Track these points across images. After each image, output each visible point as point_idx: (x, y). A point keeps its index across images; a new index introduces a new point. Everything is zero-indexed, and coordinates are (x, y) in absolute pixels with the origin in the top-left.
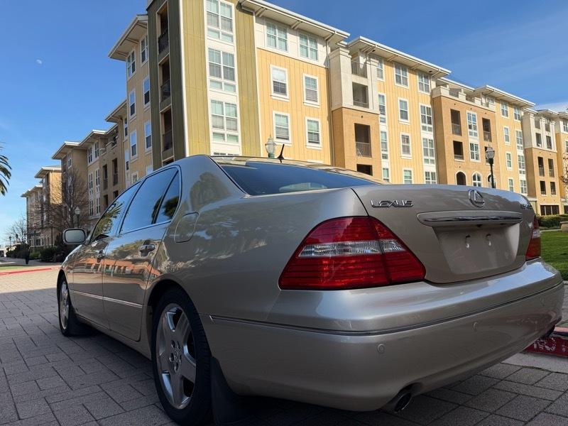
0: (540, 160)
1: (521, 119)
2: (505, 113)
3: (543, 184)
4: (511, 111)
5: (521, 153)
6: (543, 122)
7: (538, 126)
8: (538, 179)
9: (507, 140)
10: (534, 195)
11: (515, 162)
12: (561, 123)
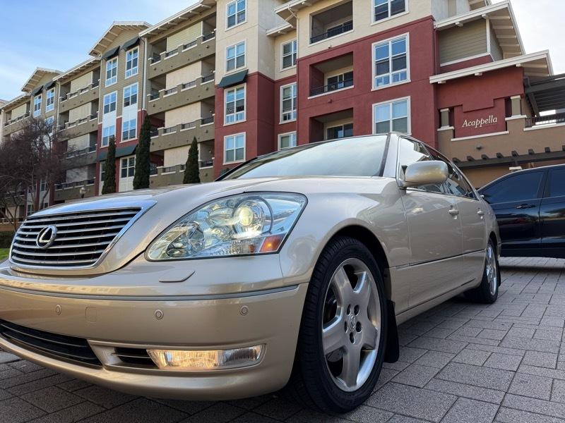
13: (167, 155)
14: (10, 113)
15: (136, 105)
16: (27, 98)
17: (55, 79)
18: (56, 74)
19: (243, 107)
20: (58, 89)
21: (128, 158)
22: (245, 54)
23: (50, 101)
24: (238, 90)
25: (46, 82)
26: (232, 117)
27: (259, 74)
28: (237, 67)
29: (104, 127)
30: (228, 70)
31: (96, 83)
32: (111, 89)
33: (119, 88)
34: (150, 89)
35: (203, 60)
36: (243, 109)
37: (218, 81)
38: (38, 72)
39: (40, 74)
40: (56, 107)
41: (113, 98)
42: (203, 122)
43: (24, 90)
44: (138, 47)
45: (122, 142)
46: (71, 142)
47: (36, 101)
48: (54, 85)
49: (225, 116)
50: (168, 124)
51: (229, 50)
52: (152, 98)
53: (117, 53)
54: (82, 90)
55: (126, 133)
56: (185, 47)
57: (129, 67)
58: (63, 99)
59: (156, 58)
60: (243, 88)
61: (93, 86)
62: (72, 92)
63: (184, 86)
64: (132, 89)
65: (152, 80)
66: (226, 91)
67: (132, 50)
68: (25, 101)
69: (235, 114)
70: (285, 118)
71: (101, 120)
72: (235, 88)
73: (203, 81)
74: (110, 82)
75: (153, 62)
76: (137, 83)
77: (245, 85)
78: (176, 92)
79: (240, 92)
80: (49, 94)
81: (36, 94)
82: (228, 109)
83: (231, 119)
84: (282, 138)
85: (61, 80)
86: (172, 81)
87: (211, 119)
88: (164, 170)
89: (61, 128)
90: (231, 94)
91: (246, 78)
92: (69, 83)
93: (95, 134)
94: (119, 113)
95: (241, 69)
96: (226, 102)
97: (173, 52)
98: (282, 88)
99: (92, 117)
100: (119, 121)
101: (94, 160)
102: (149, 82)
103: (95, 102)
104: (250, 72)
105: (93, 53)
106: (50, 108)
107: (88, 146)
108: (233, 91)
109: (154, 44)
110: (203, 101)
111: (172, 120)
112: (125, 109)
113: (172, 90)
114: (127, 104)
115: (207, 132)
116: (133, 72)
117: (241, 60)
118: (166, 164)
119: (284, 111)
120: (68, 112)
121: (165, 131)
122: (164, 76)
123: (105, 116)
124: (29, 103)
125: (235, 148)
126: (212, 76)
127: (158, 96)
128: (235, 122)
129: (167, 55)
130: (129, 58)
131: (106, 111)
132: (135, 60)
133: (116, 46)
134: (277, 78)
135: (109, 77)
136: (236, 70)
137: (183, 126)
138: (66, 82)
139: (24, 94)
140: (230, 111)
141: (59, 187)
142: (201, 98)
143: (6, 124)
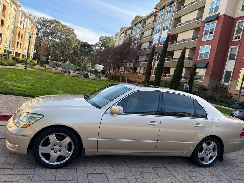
0: (19, 32)
1: (16, 12)
2: (11, 6)
3: (18, 43)
4: (13, 5)
5: (13, 27)
6: (23, 17)
7: (21, 18)
8: (17, 41)
9: (9, 19)
10: (14, 47)
11: (10, 30)
12: (29, 20)
13: (175, 53)
14: (126, 32)
15: (167, 30)
16: (132, 27)
17: (141, 19)
18: (142, 17)
19: (213, 32)
20: (142, 23)
21: (160, 53)
22: (219, 5)
23: (139, 28)
24: (212, 24)
25: (138, 21)
26: (207, 37)
27: (225, 15)
28: (214, 12)
29: (154, 39)
30: (209, 14)
31: (154, 21)
32: (160, 23)
33: (162, 23)
34: (174, 23)
35: (199, 9)
36: (213, 34)
37: (203, 19)
38: (136, 17)
39: (137, 17)
40: (140, 31)
41: (159, 27)
42: (193, 39)
43: (132, 24)
44: (172, 5)
45: (159, 46)
46: (142, 45)
47: (135, 28)
48: (141, 22)
49: (203, 36)
50: (178, 39)
51: (212, 3)
52: (174, 27)
53: (164, 8)
54: (149, 24)
55: (161, 42)
56: (192, 3)
57: (167, 14)
58: (143, 28)
59: (179, 9)
60: (215, 23)
61: (154, 22)
62: (146, 24)
63: (188, 22)
64: (167, 24)
65: (175, 19)
66: (206, 24)
67: (170, 6)
68: (131, 28)
69: (208, 35)
70: (236, 38)
71: (154, 37)
72: (211, 23)
73: (197, 19)
74: (159, 20)
75: (177, 11)
76: (169, 21)
77: (216, 21)
78: (184, 25)
79: (213, 25)
80: (139, 25)
81: (135, 25)
82: (205, 33)
83: (205, 38)
84: (232, 49)
85: (143, 20)
86: (184, 20)
87: (196, 38)
88: (173, 59)
89: (141, 39)
90: (208, 26)
91: (217, 18)
92: (146, 21)
93: (151, 42)
94: (160, 34)
95: (216, 13)
96: (205, 30)
97: (186, 6)
98: (238, 22)
99: (151, 35)
100: (160, 37)
101: (148, 52)
102: (174, 20)
103: (153, 29)
104: (220, 15)
105: (155, 8)
106: (138, 31)
107: (148, 47)
108: (210, 24)
109: (179, 3)
110: (195, 29)
111: (180, 37)
112: (163, 32)
113: (182, 24)
114: (164, 30)
115: (194, 44)
116: (168, 16)
117: (217, 8)
118: (174, 57)
119: (236, 34)
120: (143, 33)
121: (176, 42)
122: (181, 17)
123: (155, 35)
124: (132, 29)
125: (204, 52)
126: (201, 17)
127: (176, 26)
128: (207, 39)
129: (184, 7)
130: (168, 10)
131: (156, 33)
132: (170, 10)
133: (164, 5)
134: (236, 17)
135: (159, 18)
136: (213, 14)
137: (184, 40)
138: (145, 20)
139: (131, 25)
140: (206, 34)
141: (136, 62)
142: (194, 28)
143: (125, 37)
